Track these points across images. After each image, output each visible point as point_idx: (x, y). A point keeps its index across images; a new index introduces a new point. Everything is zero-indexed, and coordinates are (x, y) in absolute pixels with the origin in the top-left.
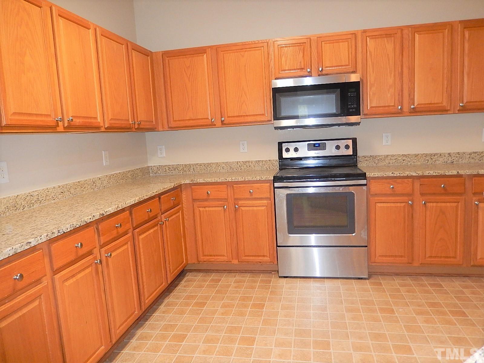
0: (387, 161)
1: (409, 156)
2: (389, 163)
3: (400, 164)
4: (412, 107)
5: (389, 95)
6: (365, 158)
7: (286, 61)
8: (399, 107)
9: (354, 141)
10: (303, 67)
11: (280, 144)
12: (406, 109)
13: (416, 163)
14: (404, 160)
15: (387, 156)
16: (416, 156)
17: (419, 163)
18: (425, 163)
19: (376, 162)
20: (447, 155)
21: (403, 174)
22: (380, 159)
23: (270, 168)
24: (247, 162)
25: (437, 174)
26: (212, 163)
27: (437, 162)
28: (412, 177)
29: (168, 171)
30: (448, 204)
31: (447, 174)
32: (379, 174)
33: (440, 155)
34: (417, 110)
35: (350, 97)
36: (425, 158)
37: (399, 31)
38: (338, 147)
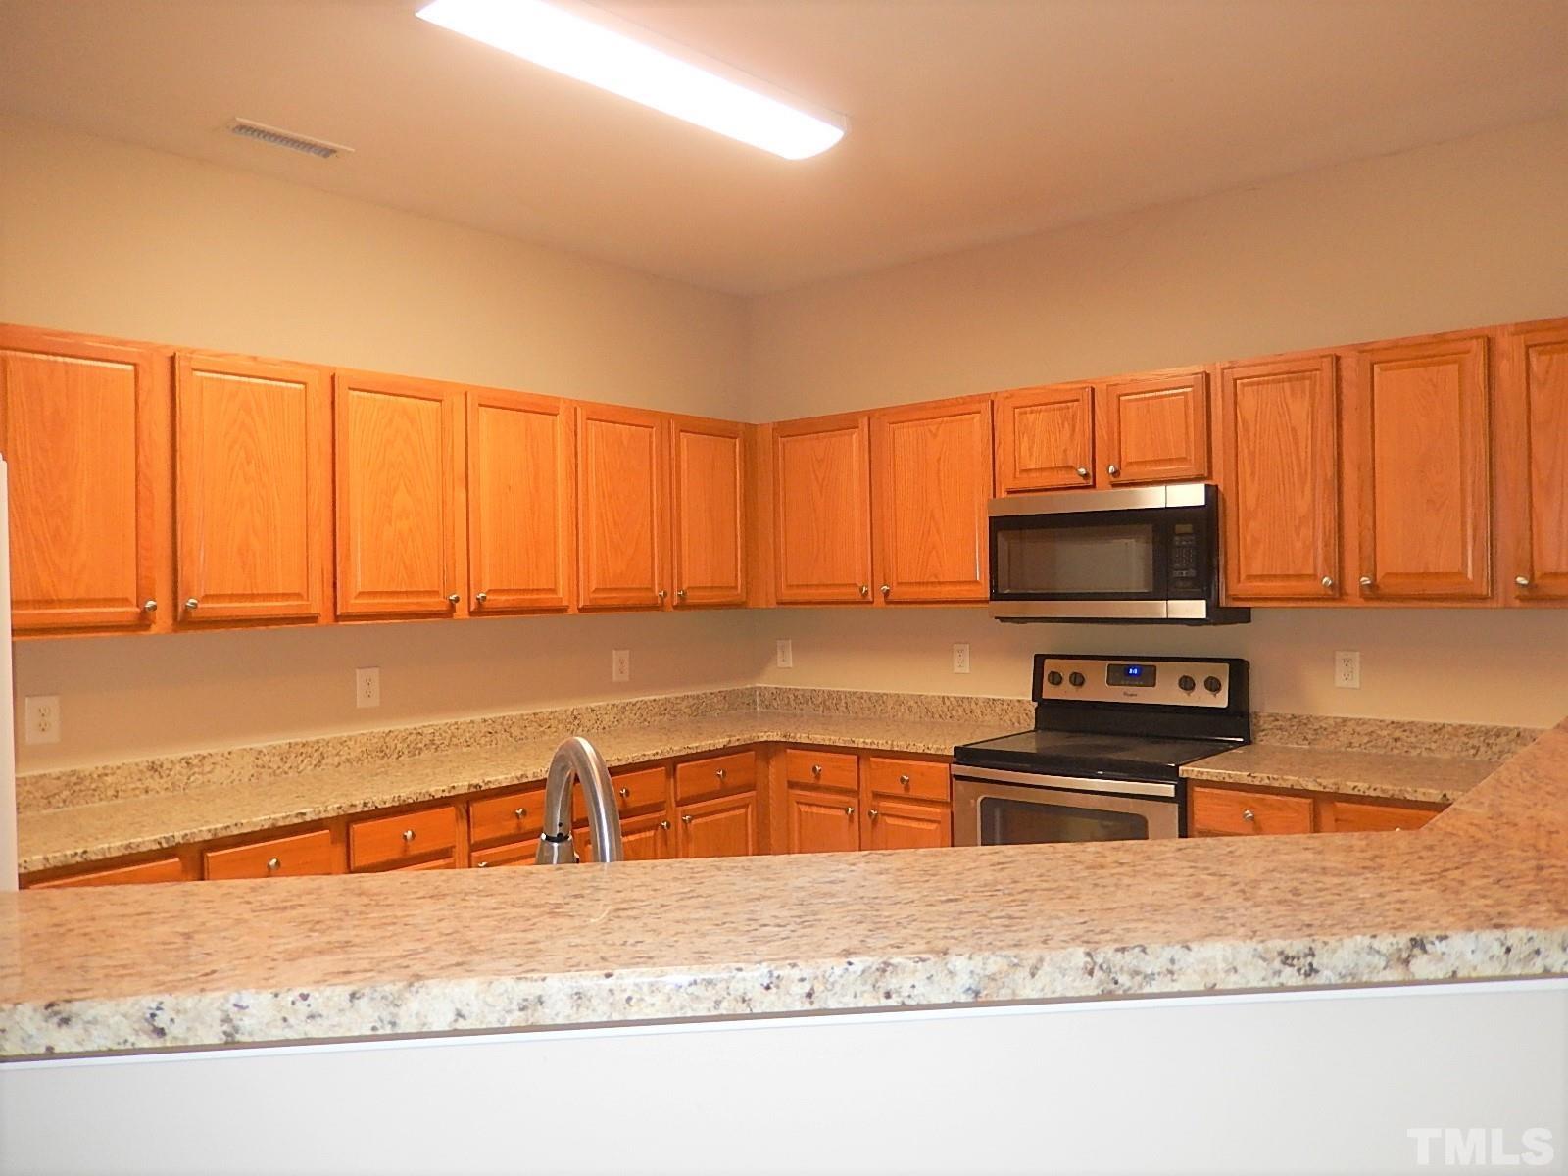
0: (1343, 738)
1: (1415, 729)
3: (1381, 753)
4: (1369, 581)
5: (1298, 545)
6: (1277, 720)
8: (1326, 581)
10: (1070, 464)
11: (1039, 660)
12: (1351, 587)
13: (1436, 754)
14: (1397, 739)
15: (1345, 721)
16: (1438, 729)
17: (1446, 755)
18: (1468, 755)
19: (1310, 736)
22: (1321, 727)
23: (1019, 723)
24: (966, 701)
25: (1378, 793)
26: (887, 695)
28: (1304, 793)
29: (792, 703)
31: (1409, 797)
32: (1212, 773)
34: (1384, 591)
35: (1179, 547)
36: (1466, 739)
37: (1329, 360)
38: (1186, 683)
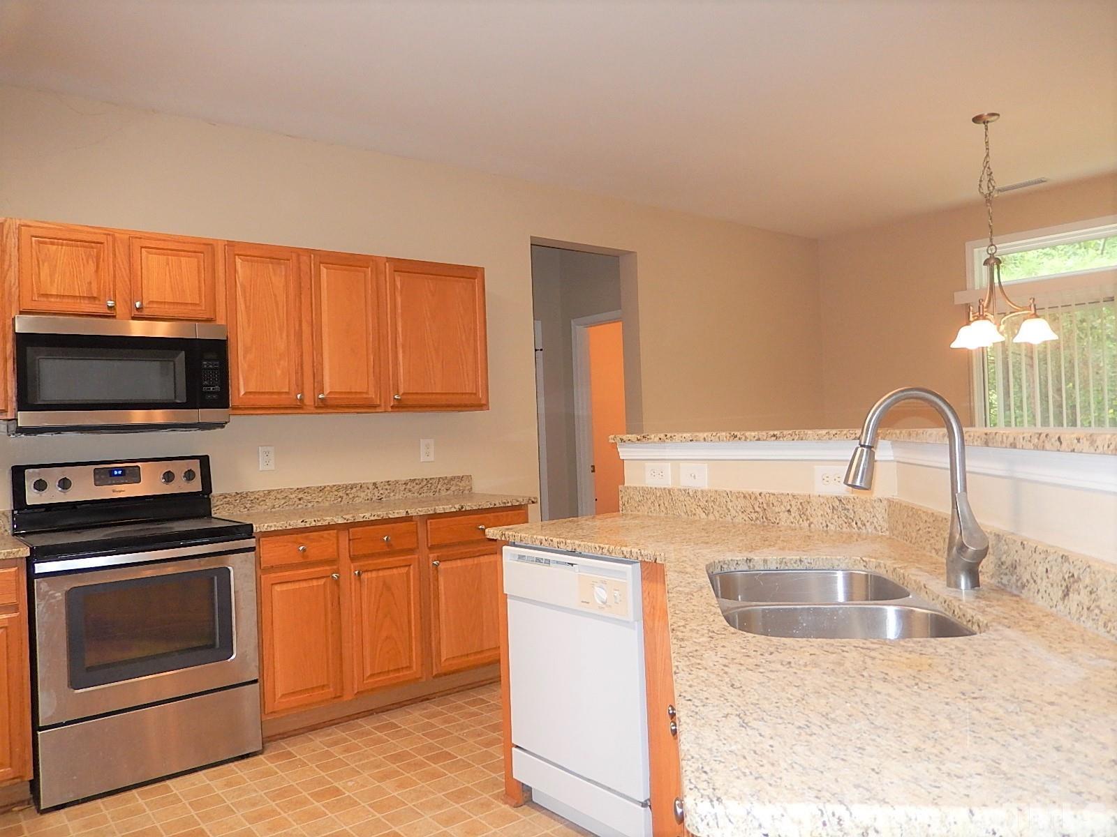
0: (269, 503)
1: (310, 491)
2: (274, 507)
3: (292, 508)
4: (321, 396)
5: (279, 372)
6: (226, 498)
8: (299, 396)
9: (204, 461)
10: (95, 295)
11: (18, 472)
12: (308, 401)
13: (322, 504)
14: (300, 499)
15: (269, 492)
16: (322, 489)
17: (327, 504)
18: (337, 502)
19: (248, 506)
20: (371, 487)
21: (322, 522)
22: (255, 498)
25: (376, 518)
27: (357, 500)
28: (338, 526)
31: (391, 516)
32: (278, 525)
33: (361, 486)
34: (329, 403)
35: (205, 369)
36: (336, 493)
37: (294, 255)
38: (169, 477)
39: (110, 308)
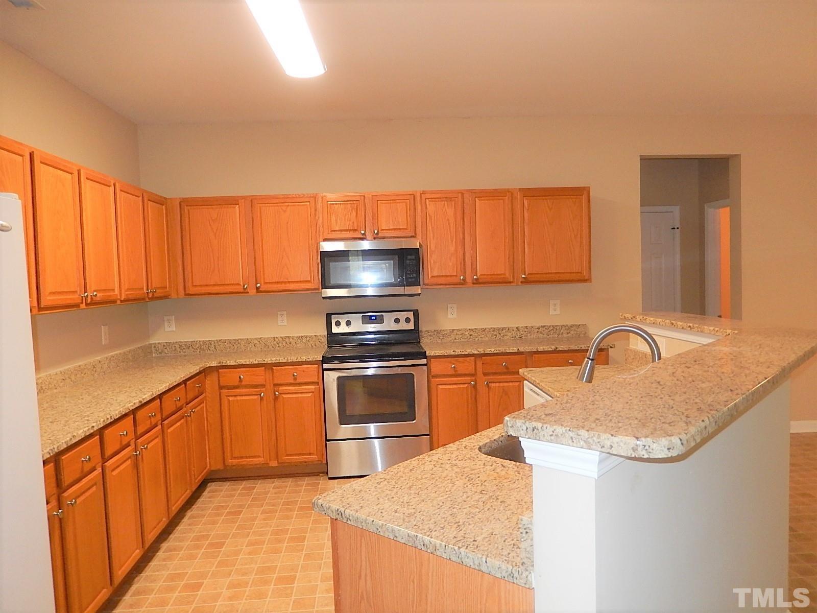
0: (453, 337)
1: (477, 331)
2: (455, 339)
3: (466, 340)
4: (475, 277)
5: (451, 264)
6: (429, 332)
7: (336, 220)
8: (462, 277)
9: (416, 313)
10: (356, 228)
11: (329, 316)
12: (469, 280)
13: (484, 339)
14: (471, 335)
15: (453, 330)
16: (484, 330)
17: (487, 339)
19: (441, 338)
20: (515, 330)
21: (465, 352)
22: (445, 334)
23: (315, 345)
24: (287, 338)
25: (498, 352)
26: (241, 339)
27: (506, 338)
28: (473, 355)
29: (178, 350)
30: (511, 384)
31: (507, 351)
32: (440, 352)
33: (509, 329)
34: (480, 281)
35: (408, 265)
36: (493, 333)
37: (460, 194)
38: (397, 321)
39: (363, 234)
